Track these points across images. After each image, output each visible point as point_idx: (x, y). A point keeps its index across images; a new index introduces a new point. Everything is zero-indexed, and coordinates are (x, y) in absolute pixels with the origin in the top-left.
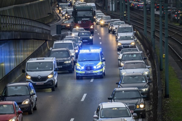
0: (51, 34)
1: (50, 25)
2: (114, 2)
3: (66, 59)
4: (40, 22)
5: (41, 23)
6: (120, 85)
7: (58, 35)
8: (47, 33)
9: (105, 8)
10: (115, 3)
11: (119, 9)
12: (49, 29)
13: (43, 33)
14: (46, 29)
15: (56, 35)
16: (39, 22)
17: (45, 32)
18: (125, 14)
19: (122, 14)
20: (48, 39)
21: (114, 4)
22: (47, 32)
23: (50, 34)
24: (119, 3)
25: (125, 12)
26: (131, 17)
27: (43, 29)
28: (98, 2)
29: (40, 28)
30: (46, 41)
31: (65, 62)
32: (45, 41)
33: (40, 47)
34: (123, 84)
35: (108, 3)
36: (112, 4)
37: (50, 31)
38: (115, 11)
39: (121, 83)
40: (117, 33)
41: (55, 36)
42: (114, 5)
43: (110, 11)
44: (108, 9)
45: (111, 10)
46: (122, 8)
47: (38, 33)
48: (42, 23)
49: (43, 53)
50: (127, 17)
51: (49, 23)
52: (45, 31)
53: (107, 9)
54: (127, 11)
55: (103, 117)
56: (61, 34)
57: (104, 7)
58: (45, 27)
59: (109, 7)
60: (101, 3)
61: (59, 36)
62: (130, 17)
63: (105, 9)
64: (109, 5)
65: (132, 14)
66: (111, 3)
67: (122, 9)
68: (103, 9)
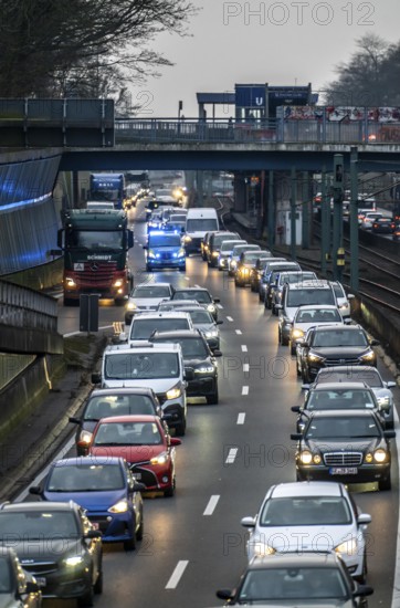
0: (60, 331)
1: (56, 297)
2: (300, 213)
3: (198, 361)
4: (18, 286)
5: (21, 287)
6: (303, 413)
7: (85, 334)
8: (46, 325)
9: (265, 234)
10: (303, 215)
11: (319, 239)
12: (52, 313)
13: (27, 327)
14: (39, 313)
15: (78, 332)
16: (13, 284)
17: (38, 324)
18: (341, 257)
19: (329, 257)
20: (49, 351)
21: (301, 218)
22: (45, 321)
23: (55, 329)
24: (318, 217)
25: (340, 252)
26: (362, 271)
27: (28, 310)
28: (240, 212)
29: (17, 307)
30: (40, 355)
31: (197, 371)
32: (34, 357)
33: (17, 380)
34: (310, 410)
35: (280, 214)
36: (294, 217)
37: (55, 318)
38: (305, 246)
39: (305, 408)
40: (283, 309)
41: (76, 336)
42: (299, 223)
43: (286, 245)
44: (278, 237)
45: (288, 241)
46: (332, 233)
47: (10, 326)
48: (25, 288)
49: (27, 403)
50: (348, 271)
51: (52, 289)
52: (35, 320)
53: (274, 239)
54: (347, 245)
55: (268, 522)
56: (97, 330)
57: (262, 230)
58: (37, 304)
59: (282, 231)
60: (252, 215)
61: (90, 338)
62: (360, 270)
63: (265, 239)
64: (280, 221)
65: (368, 260)
66: (287, 214)
67: (332, 239)
68: (260, 239)
